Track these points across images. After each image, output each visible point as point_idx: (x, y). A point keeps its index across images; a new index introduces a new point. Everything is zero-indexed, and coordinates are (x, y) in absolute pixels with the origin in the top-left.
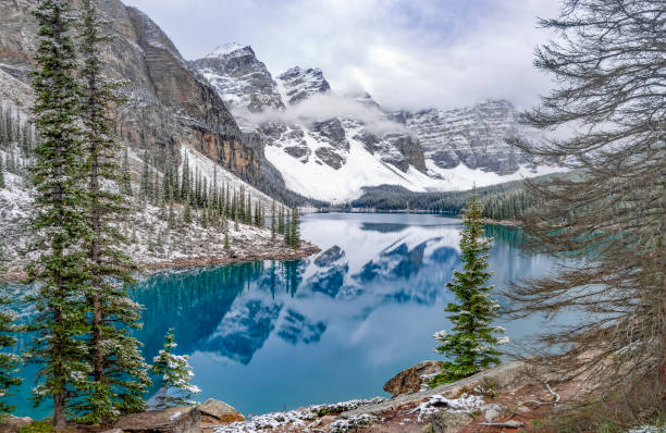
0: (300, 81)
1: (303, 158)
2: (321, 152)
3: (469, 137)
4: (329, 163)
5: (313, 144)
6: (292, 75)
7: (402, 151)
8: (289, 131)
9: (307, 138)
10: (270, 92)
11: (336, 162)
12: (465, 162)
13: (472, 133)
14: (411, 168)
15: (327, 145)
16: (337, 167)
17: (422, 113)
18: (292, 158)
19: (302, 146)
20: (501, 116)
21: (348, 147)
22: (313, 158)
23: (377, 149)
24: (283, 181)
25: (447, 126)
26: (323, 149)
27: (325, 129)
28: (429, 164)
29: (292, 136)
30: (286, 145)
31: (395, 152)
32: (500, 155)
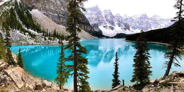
0: (107, 12)
1: (106, 28)
2: (110, 27)
3: (139, 23)
4: (111, 29)
5: (109, 25)
6: (105, 11)
7: (125, 26)
8: (104, 23)
9: (107, 24)
10: (101, 15)
11: (112, 29)
12: (138, 28)
13: (140, 22)
14: (127, 30)
15: (111, 25)
16: (113, 30)
17: (130, 18)
18: (104, 28)
19: (106, 26)
20: (145, 19)
21: (115, 26)
22: (108, 28)
23: (120, 26)
24: (102, 33)
25: (135, 21)
26: (110, 26)
27: (111, 22)
28: (131, 29)
29: (105, 24)
30: (103, 25)
31: (124, 27)
32: (145, 27)
